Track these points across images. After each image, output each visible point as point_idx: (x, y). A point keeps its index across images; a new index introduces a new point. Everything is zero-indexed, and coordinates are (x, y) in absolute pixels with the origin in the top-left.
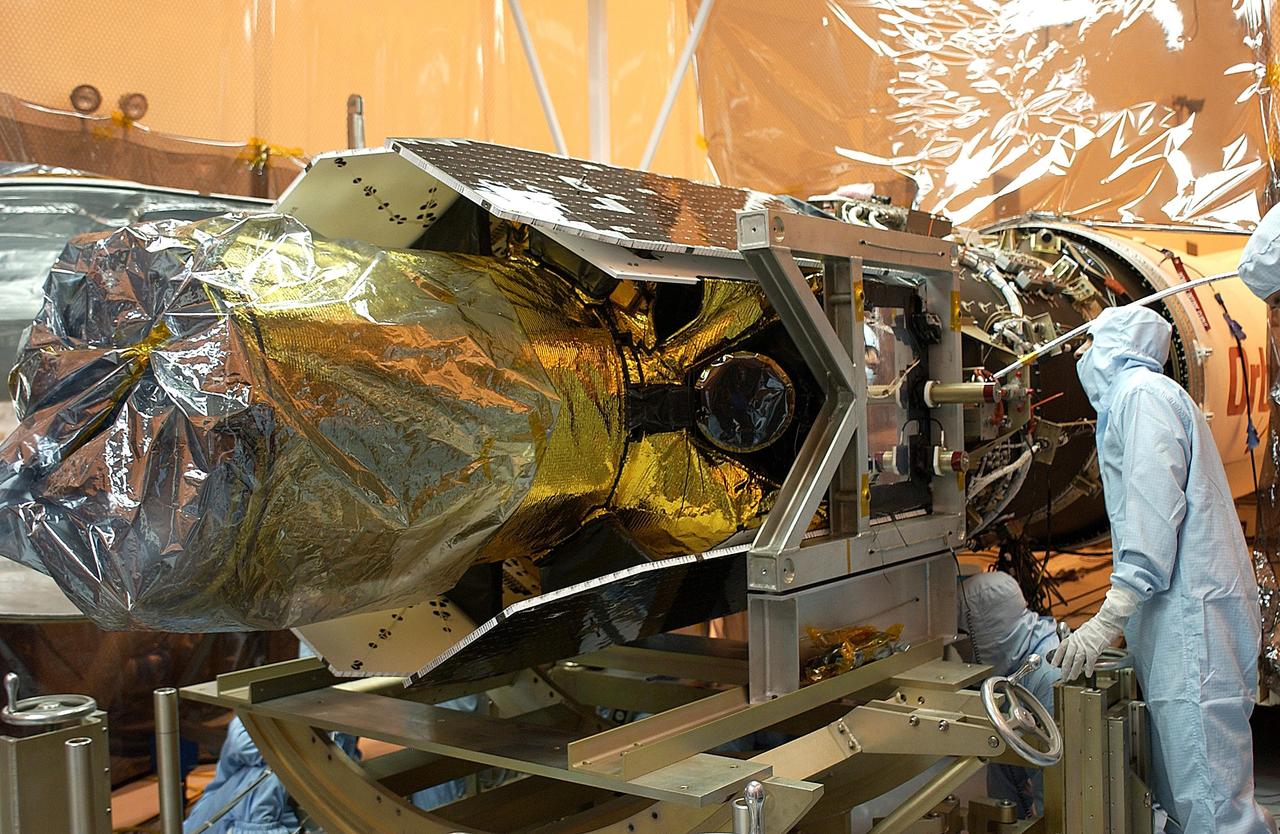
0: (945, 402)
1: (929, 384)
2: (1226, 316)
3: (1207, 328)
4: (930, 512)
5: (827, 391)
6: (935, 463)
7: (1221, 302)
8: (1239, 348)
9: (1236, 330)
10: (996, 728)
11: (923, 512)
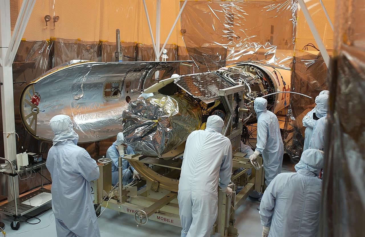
0: (241, 111)
1: (239, 108)
2: (283, 81)
3: (280, 85)
4: (237, 128)
5: (227, 113)
6: (239, 121)
7: (282, 78)
8: (285, 87)
9: (284, 84)
10: (252, 165)
11: (236, 128)
